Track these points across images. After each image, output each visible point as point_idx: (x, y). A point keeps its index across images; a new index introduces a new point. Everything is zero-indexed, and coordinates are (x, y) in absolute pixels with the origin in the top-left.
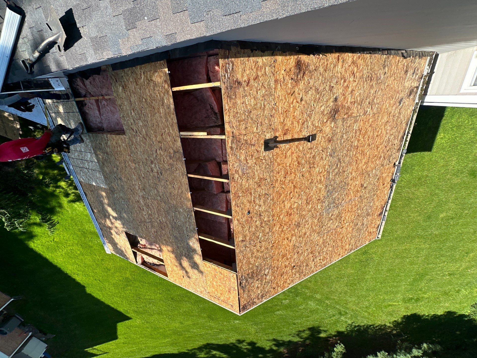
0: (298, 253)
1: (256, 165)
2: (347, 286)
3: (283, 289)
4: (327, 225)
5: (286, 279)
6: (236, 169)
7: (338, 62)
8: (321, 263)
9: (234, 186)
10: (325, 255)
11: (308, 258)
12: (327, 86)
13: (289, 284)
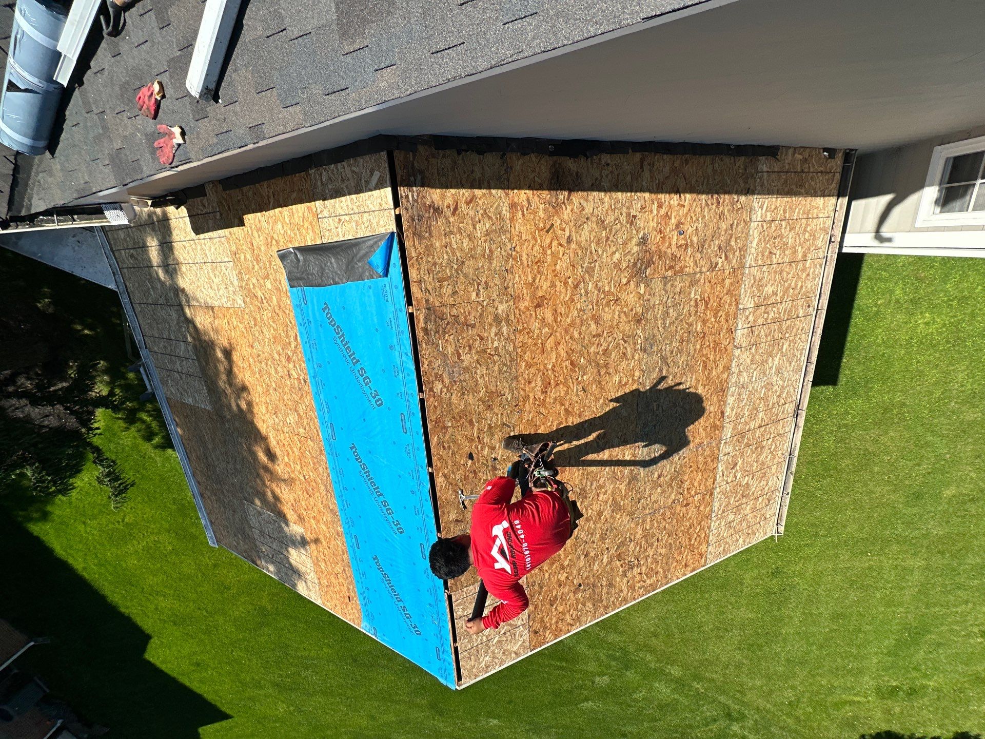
0: (586, 555)
1: (480, 365)
2: (740, 649)
4: (650, 496)
5: (563, 613)
6: (436, 371)
8: (645, 582)
9: (435, 406)
10: (652, 563)
12: (621, 214)
13: (572, 625)
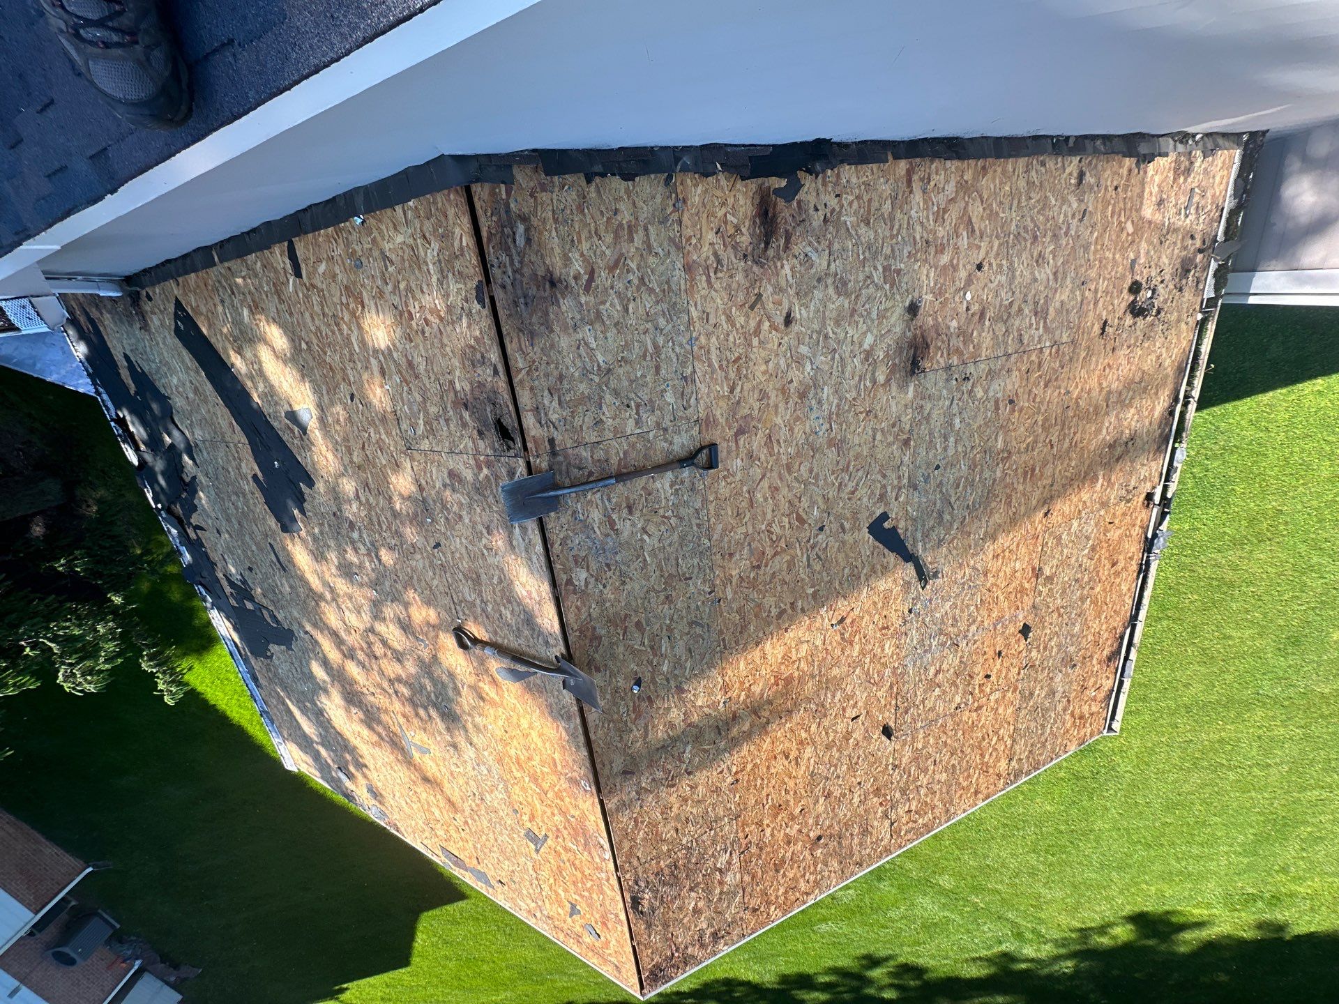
1: (649, 536)
3: (785, 912)
4: (923, 702)
5: (795, 879)
6: (575, 552)
7: (911, 192)
9: (577, 607)
11: (865, 811)
